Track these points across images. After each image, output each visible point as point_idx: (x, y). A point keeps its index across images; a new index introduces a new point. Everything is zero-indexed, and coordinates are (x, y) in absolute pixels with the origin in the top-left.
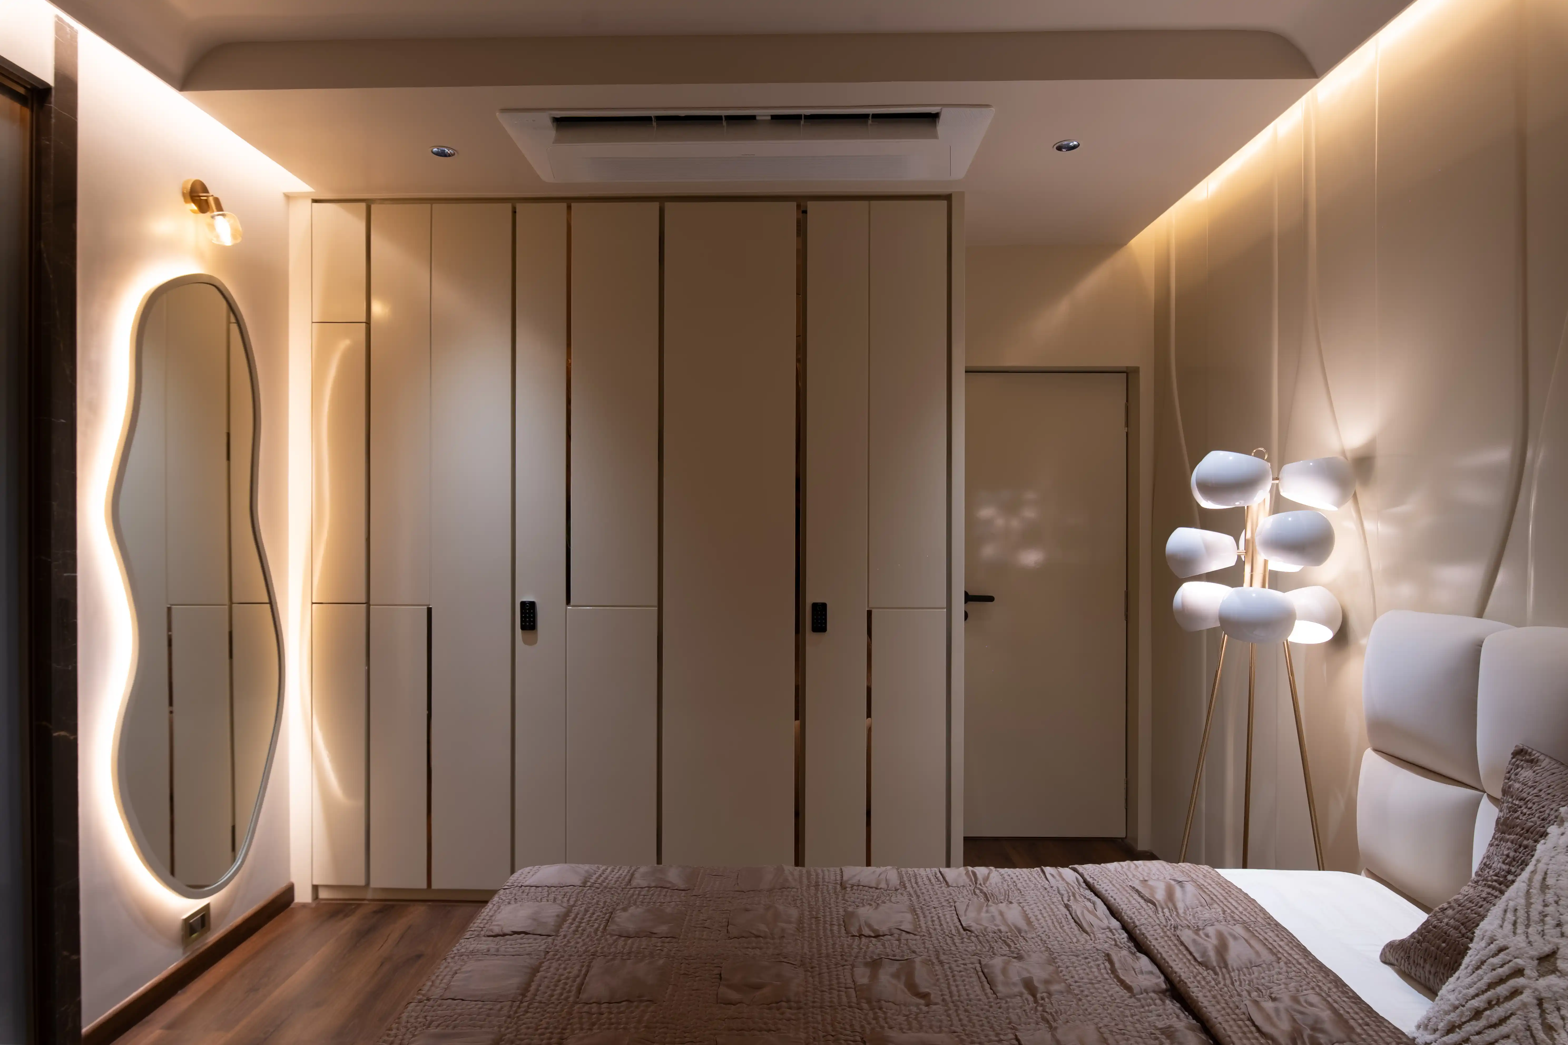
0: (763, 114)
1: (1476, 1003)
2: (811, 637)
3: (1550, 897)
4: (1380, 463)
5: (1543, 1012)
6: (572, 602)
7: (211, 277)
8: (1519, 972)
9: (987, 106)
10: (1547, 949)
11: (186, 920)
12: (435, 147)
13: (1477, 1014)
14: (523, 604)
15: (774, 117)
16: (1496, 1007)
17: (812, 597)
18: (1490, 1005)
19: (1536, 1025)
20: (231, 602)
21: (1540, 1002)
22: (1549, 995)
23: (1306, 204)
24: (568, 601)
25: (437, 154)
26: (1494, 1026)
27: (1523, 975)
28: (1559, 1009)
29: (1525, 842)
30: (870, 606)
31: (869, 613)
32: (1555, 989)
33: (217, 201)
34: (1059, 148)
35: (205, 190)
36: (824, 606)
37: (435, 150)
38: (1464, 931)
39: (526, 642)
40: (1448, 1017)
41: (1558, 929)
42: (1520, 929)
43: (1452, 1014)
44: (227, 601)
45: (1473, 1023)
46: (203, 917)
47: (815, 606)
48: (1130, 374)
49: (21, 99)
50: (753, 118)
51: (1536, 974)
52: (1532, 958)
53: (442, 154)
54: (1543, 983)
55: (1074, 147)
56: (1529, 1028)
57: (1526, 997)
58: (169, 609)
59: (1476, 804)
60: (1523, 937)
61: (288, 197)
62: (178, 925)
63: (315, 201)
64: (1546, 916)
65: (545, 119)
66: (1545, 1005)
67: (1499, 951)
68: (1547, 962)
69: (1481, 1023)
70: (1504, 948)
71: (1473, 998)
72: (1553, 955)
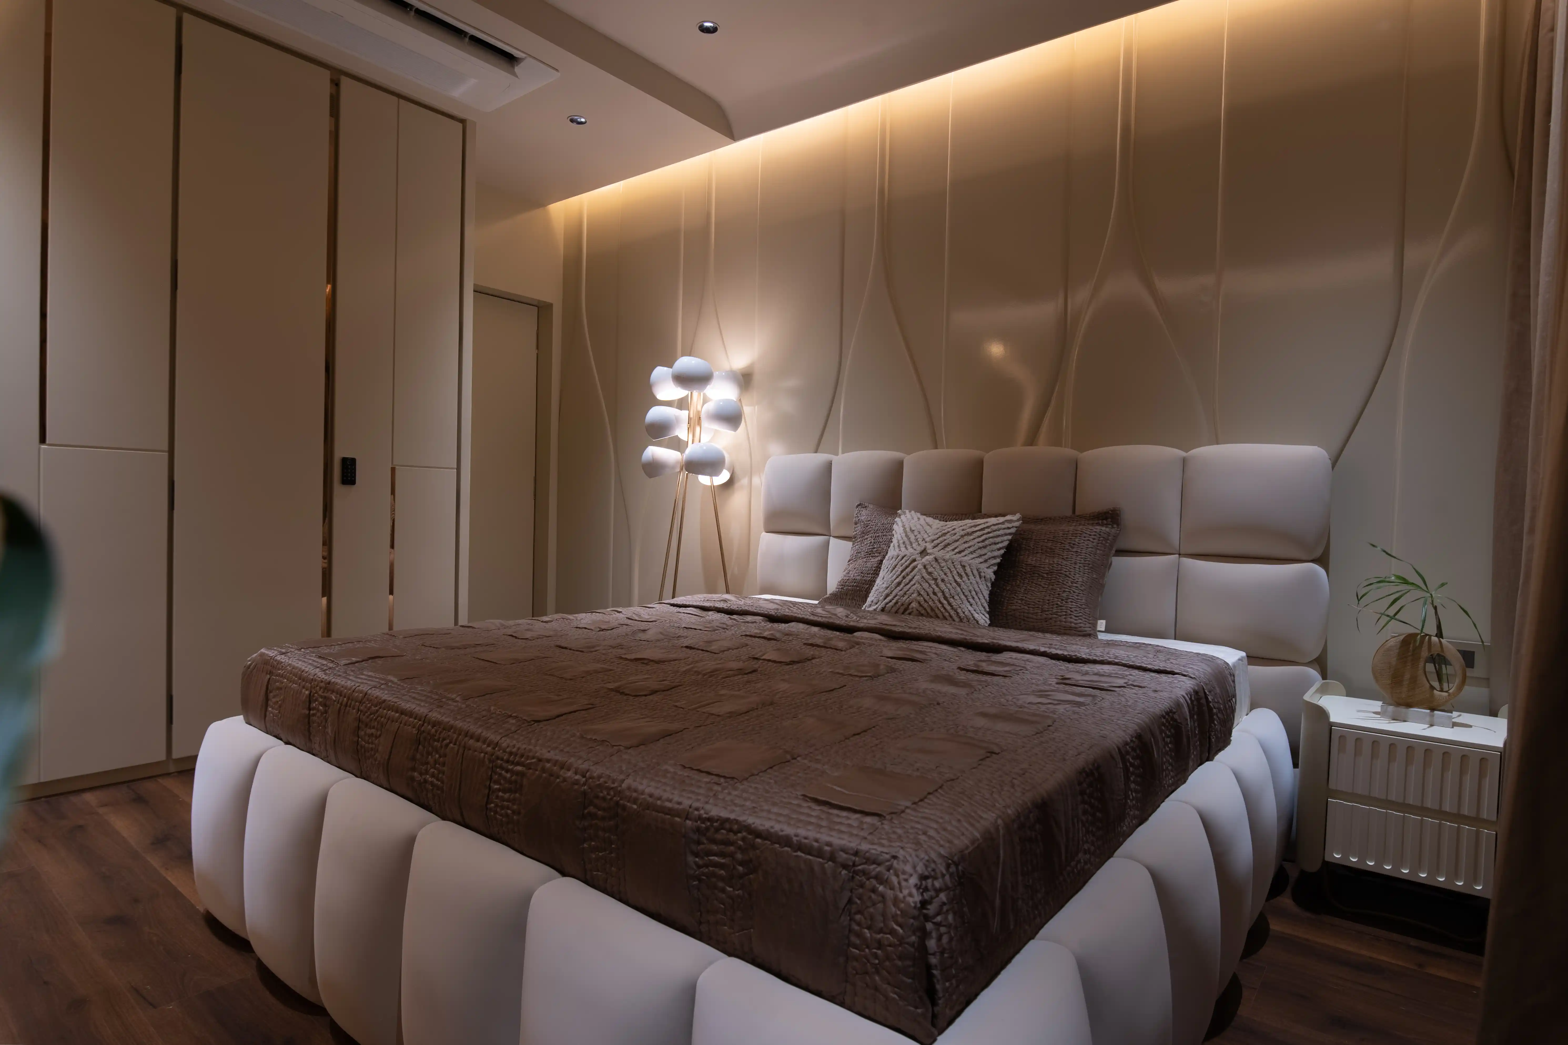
1: (897, 580)
2: (338, 488)
3: (916, 533)
4: (757, 378)
5: (926, 569)
6: (48, 440)
8: (914, 560)
9: (557, 70)
10: (923, 549)
13: (899, 584)
16: (907, 577)
17: (340, 452)
18: (904, 578)
19: (925, 575)
21: (925, 567)
22: (928, 563)
23: (708, 215)
24: (43, 439)
26: (908, 584)
28: (932, 566)
29: (877, 535)
30: (394, 463)
31: (393, 470)
32: (929, 560)
34: (572, 121)
36: (353, 461)
38: (863, 575)
40: (885, 593)
41: (924, 541)
42: (909, 547)
43: (886, 591)
45: (898, 588)
47: (344, 460)
48: (543, 309)
51: (921, 558)
52: (918, 554)
54: (924, 560)
55: (581, 123)
56: (923, 577)
57: (920, 566)
59: (827, 543)
60: (912, 549)
64: (917, 539)
66: (927, 567)
67: (903, 558)
68: (924, 553)
69: (901, 586)
70: (905, 556)
71: (895, 580)
72: (925, 549)
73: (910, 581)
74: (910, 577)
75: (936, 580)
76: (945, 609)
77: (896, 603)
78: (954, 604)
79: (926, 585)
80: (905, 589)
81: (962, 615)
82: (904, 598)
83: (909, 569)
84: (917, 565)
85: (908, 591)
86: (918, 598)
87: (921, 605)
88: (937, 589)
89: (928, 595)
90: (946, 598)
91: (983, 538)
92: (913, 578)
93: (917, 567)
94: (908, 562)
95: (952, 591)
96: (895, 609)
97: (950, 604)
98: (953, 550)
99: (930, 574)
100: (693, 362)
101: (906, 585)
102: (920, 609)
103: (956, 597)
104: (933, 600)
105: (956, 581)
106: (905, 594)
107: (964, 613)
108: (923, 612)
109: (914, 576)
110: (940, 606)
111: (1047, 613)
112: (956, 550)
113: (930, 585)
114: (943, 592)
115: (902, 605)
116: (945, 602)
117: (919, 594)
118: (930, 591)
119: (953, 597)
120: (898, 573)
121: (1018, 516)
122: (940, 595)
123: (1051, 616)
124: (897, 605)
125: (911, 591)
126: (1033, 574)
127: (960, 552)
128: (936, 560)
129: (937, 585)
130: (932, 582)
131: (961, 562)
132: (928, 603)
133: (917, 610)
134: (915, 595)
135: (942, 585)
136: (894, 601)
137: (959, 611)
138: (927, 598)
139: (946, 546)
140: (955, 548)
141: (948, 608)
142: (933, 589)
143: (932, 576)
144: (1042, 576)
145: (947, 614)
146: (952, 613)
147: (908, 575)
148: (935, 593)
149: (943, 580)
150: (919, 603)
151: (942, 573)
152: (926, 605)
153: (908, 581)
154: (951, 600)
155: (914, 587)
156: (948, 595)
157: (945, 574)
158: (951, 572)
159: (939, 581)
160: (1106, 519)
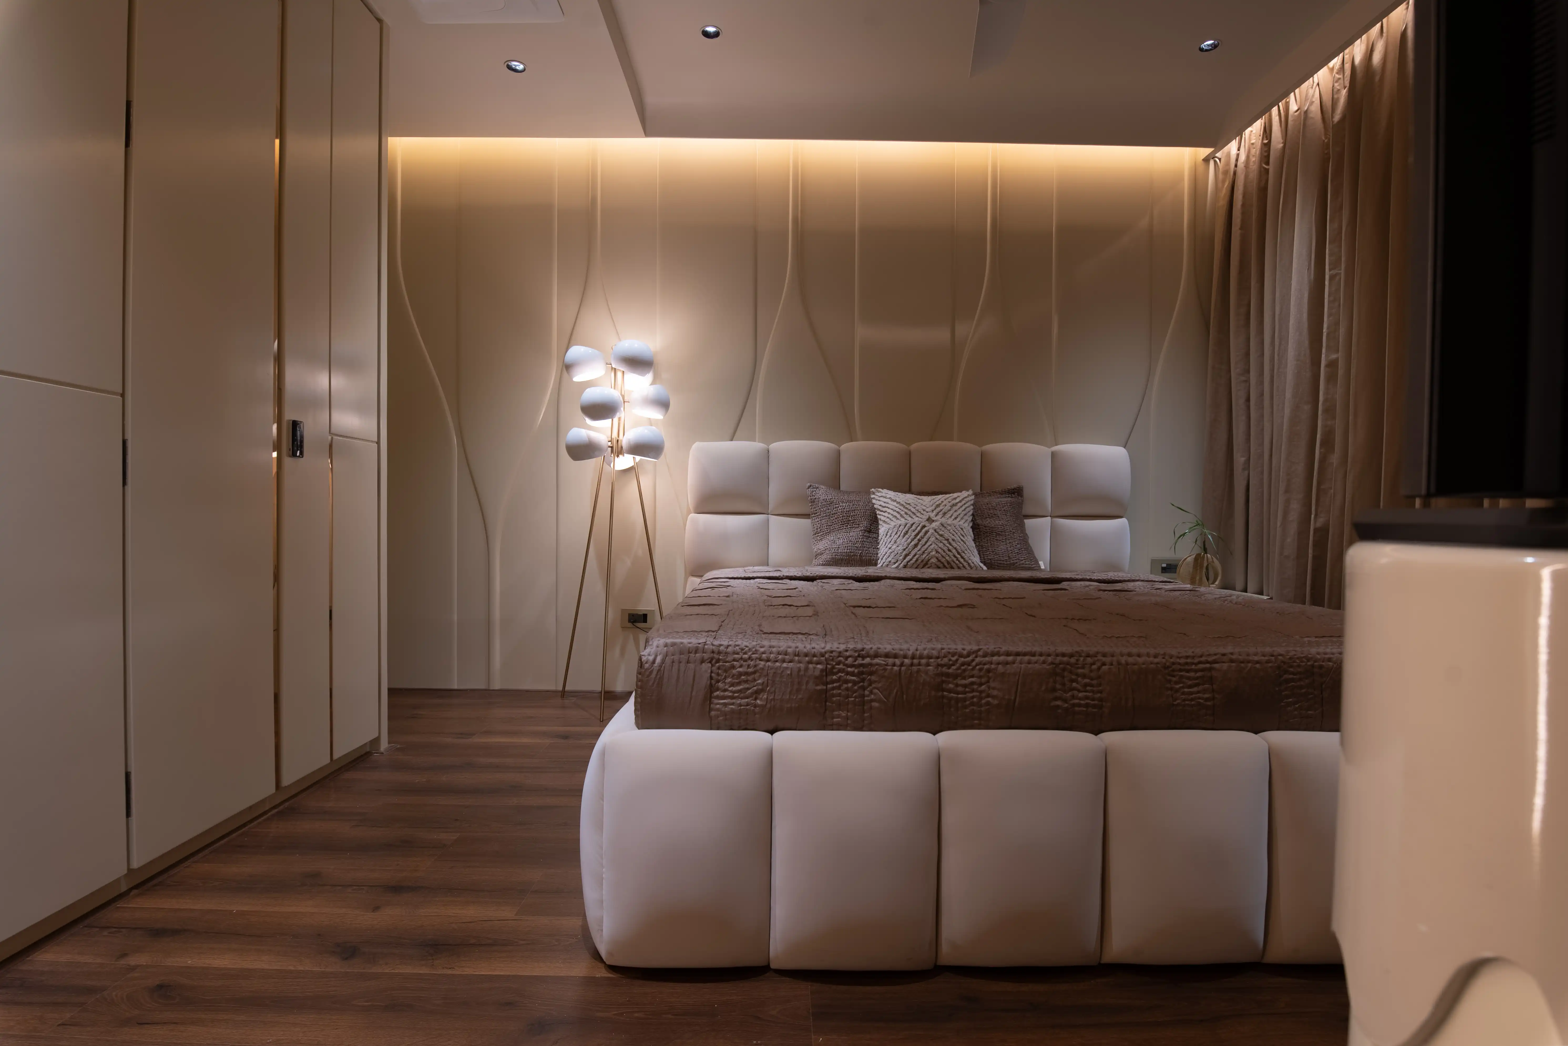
1: (913, 543)
3: (913, 505)
5: (938, 533)
8: (924, 526)
10: (928, 517)
18: (919, 540)
19: (938, 537)
21: (935, 530)
22: (937, 527)
26: (924, 545)
27: (926, 527)
32: (937, 525)
40: (904, 553)
45: (916, 549)
56: (937, 539)
57: (931, 531)
59: (768, 521)
66: (937, 531)
67: (912, 525)
68: (930, 520)
69: (919, 547)
70: (914, 523)
71: (911, 542)
72: (929, 517)
73: (926, 542)
74: (925, 539)
75: (948, 540)
76: (959, 561)
77: (917, 560)
78: (965, 557)
79: (941, 545)
80: (923, 549)
81: (972, 565)
82: (924, 556)
83: (921, 534)
84: (929, 529)
85: (926, 550)
86: (937, 555)
87: (939, 561)
88: (950, 547)
89: (944, 552)
90: (959, 553)
91: (964, 508)
92: (928, 540)
93: (929, 531)
94: (919, 528)
95: (962, 548)
96: (915, 566)
97: (962, 557)
98: (951, 517)
99: (941, 535)
100: (636, 345)
101: (923, 546)
102: (938, 563)
103: (966, 552)
104: (949, 556)
105: (962, 540)
106: (924, 552)
107: (973, 563)
108: (941, 565)
109: (929, 538)
110: (955, 559)
111: (1013, 559)
112: (953, 517)
113: (944, 545)
114: (955, 548)
115: (922, 561)
116: (959, 556)
117: (937, 552)
118: (945, 549)
119: (964, 552)
120: (912, 537)
121: (970, 492)
122: (954, 551)
123: (1016, 561)
124: (918, 562)
125: (929, 550)
126: (992, 533)
127: (956, 518)
128: (942, 525)
129: (950, 544)
130: (946, 542)
131: (959, 525)
132: (945, 558)
133: (936, 565)
134: (934, 553)
135: (954, 544)
136: (914, 559)
137: (970, 562)
138: (944, 554)
139: (945, 514)
140: (952, 515)
141: (962, 560)
142: (948, 547)
143: (944, 537)
144: (999, 534)
145: (962, 565)
146: (965, 564)
147: (922, 538)
148: (949, 550)
149: (953, 540)
150: (937, 558)
151: (951, 535)
152: (943, 560)
153: (924, 543)
154: (963, 554)
155: (932, 547)
156: (960, 551)
157: (953, 535)
158: (957, 534)
159: (950, 540)
160: (1014, 493)
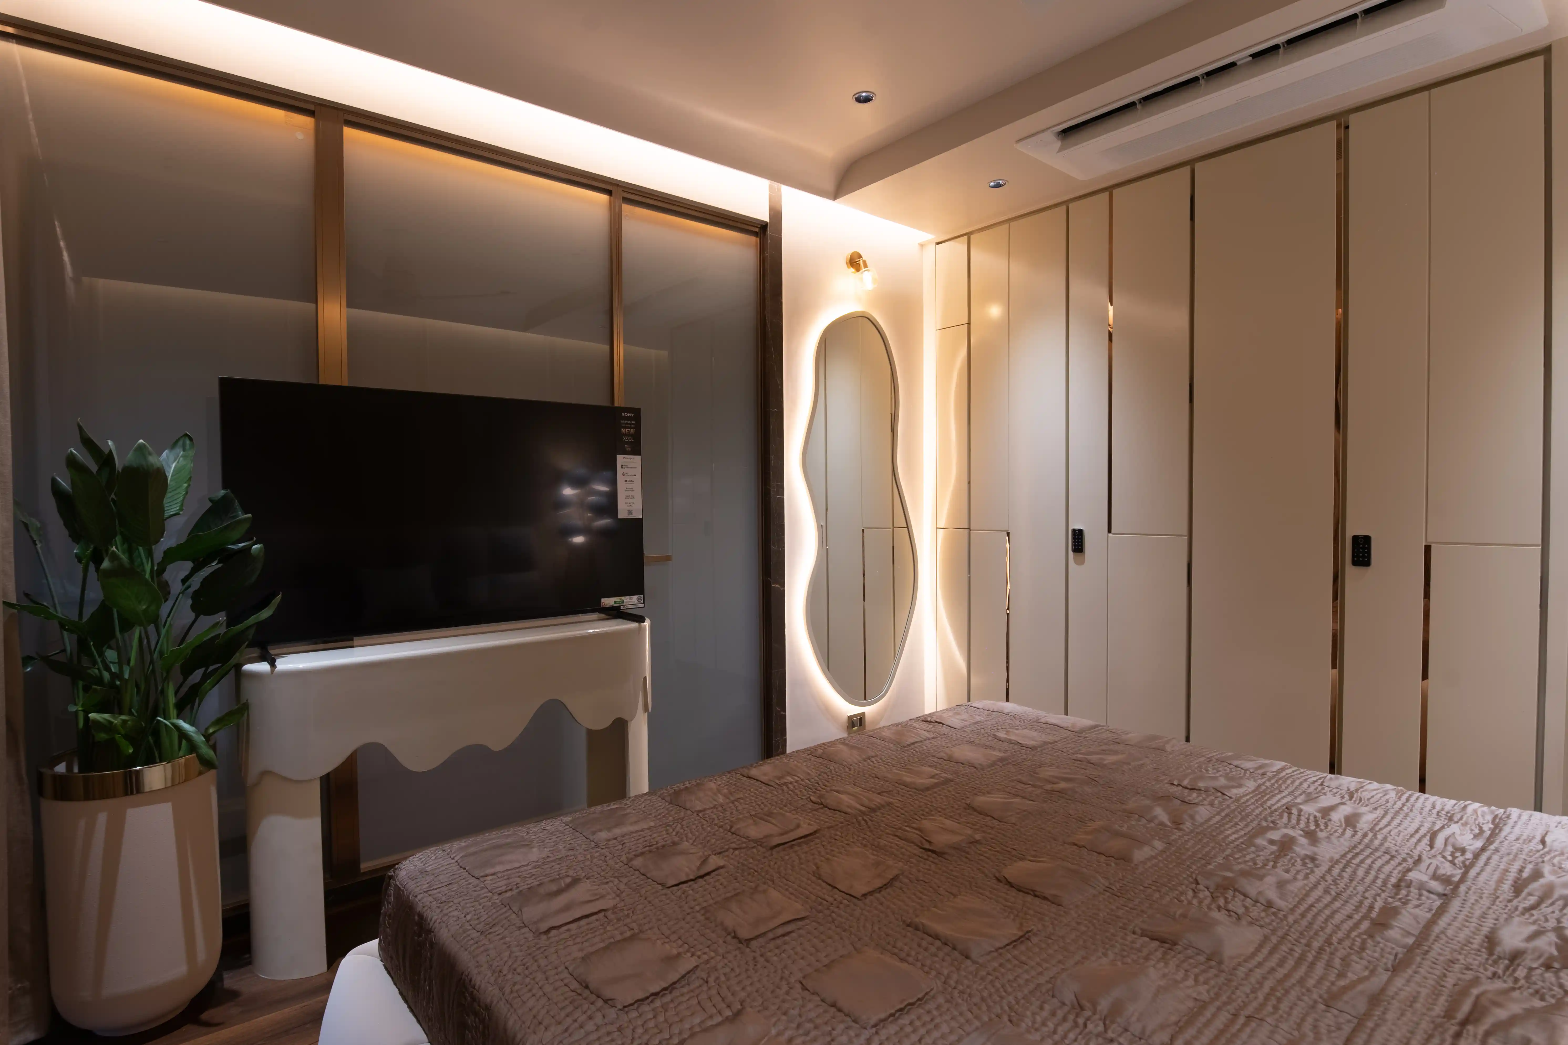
0: (1241, 57)
2: (1350, 571)
6: (1114, 531)
7: (863, 312)
11: (850, 717)
12: (991, 182)
14: (1074, 531)
15: (1255, 56)
17: (1354, 529)
20: (894, 527)
24: (1110, 531)
25: (994, 187)
30: (1429, 540)
31: (1428, 549)
33: (864, 262)
35: (860, 257)
36: (1367, 539)
37: (992, 184)
39: (1076, 562)
44: (891, 526)
46: (860, 719)
47: (1355, 538)
49: (756, 234)
50: (1233, 65)
53: (998, 186)
58: (863, 530)
61: (922, 246)
62: (845, 718)
63: (938, 243)
65: (1050, 137)
